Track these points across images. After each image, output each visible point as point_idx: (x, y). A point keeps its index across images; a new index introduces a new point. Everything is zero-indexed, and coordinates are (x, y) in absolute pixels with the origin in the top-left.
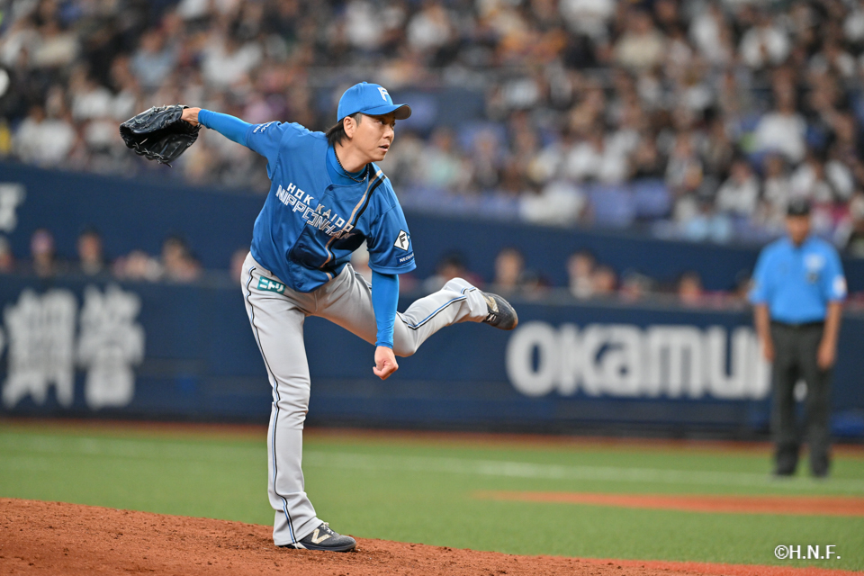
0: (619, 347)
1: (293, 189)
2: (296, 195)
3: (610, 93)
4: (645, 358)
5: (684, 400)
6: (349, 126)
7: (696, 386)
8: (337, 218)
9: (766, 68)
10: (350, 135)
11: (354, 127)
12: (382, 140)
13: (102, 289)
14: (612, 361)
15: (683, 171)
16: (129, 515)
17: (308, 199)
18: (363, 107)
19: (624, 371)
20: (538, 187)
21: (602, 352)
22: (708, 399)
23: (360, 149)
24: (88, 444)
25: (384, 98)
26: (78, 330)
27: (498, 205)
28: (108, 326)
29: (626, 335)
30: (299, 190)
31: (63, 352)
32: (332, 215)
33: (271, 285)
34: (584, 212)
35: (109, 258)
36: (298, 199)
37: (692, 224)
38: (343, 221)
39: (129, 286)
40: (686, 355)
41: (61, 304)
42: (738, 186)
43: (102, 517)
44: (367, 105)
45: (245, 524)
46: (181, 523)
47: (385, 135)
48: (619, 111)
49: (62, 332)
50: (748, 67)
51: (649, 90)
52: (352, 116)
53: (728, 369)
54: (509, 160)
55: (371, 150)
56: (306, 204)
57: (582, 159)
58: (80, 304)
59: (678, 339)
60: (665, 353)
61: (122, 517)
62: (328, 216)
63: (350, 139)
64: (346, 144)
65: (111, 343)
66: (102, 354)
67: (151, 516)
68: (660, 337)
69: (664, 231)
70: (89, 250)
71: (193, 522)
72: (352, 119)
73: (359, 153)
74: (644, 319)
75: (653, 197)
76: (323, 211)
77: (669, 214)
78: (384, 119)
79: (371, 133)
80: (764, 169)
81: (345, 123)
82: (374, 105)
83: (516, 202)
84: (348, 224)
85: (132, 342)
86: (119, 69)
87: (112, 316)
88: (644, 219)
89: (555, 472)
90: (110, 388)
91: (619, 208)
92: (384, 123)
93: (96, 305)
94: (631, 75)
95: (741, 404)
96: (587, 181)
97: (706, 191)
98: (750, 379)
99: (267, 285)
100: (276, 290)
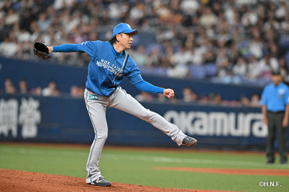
0: (200, 119)
1: (103, 61)
2: (104, 63)
3: (197, 35)
4: (209, 122)
5: (222, 137)
6: (118, 37)
7: (225, 132)
9: (250, 26)
10: (118, 40)
11: (120, 37)
12: (129, 41)
13: (27, 99)
14: (198, 124)
15: (222, 61)
16: (35, 174)
18: (123, 31)
19: (201, 127)
20: (173, 66)
21: (194, 121)
22: (230, 137)
23: (122, 45)
24: (22, 150)
25: (129, 28)
26: (19, 112)
27: (160, 72)
28: (29, 111)
29: (202, 115)
31: (14, 120)
33: (93, 97)
34: (188, 74)
35: (29, 89)
36: (105, 64)
37: (225, 79)
38: (120, 69)
39: (36, 98)
40: (222, 122)
41: (13, 104)
42: (240, 66)
43: (26, 175)
44: (124, 30)
45: (74, 177)
46: (52, 177)
47: (130, 40)
48: (200, 40)
49: (14, 113)
50: (243, 26)
51: (210, 33)
52: (119, 34)
53: (236, 126)
54: (163, 56)
55: (126, 45)
56: (108, 65)
57: (187, 56)
58: (20, 104)
59: (219, 116)
60: (215, 121)
61: (33, 175)
62: (115, 68)
63: (118, 41)
64: (117, 43)
65: (30, 117)
66: (27, 120)
67: (42, 175)
68: (214, 116)
69: (215, 80)
70: (23, 86)
71: (56, 176)
72: (119, 35)
73: (122, 46)
74: (208, 110)
75: (212, 69)
76: (114, 66)
77: (216, 75)
78: (130, 34)
79: (126, 39)
81: (117, 36)
82: (126, 30)
83: (165, 71)
84: (121, 70)
85: (37, 116)
86: (33, 25)
87: (30, 107)
88: (208, 76)
89: (178, 160)
90: (30, 132)
91: (200, 73)
92: (130, 36)
93: (25, 104)
94: (204, 28)
95: (241, 138)
96: (189, 64)
97: (229, 67)
98: (244, 130)
99: (92, 97)
100: (95, 98)
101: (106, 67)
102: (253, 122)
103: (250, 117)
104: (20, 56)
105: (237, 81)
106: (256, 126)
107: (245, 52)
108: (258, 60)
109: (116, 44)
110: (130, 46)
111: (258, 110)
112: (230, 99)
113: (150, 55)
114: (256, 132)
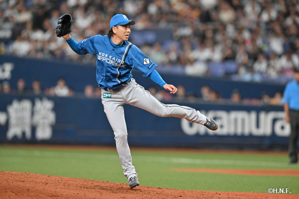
0: (220, 118)
1: (101, 54)
2: (102, 55)
3: (215, 31)
4: (229, 122)
5: (243, 137)
6: (114, 30)
7: (247, 132)
8: (118, 60)
9: (270, 22)
10: (115, 33)
11: (116, 30)
12: (126, 33)
13: (41, 99)
15: (242, 57)
16: (50, 177)
17: (106, 55)
18: (118, 22)
19: (222, 126)
22: (251, 136)
24: (37, 153)
25: (125, 19)
26: (33, 113)
27: (178, 70)
28: (43, 112)
29: (222, 114)
30: (103, 54)
31: (28, 121)
32: (116, 59)
33: (107, 95)
34: (207, 72)
35: (43, 88)
36: (103, 57)
37: (245, 76)
38: (120, 60)
39: (50, 98)
40: (243, 121)
41: (27, 104)
42: (260, 63)
43: (40, 178)
45: (90, 180)
46: (68, 180)
47: (127, 31)
48: (219, 37)
49: (27, 114)
52: (115, 26)
53: (258, 126)
54: (181, 54)
55: (123, 37)
56: (106, 57)
57: (206, 54)
58: (33, 104)
59: (240, 115)
60: (236, 120)
61: (47, 178)
62: (114, 59)
65: (44, 118)
66: (41, 121)
67: (57, 177)
68: (234, 115)
69: (235, 78)
70: (36, 86)
71: (72, 179)
72: (115, 27)
73: (119, 38)
74: (229, 109)
75: (231, 66)
76: (112, 58)
77: (236, 72)
78: (126, 26)
79: (122, 31)
80: (269, 56)
81: (113, 29)
82: (122, 21)
83: (184, 68)
84: (122, 61)
85: (51, 117)
86: (46, 23)
87: (44, 108)
88: (228, 74)
89: (198, 161)
90: (44, 133)
91: (220, 71)
93: (39, 105)
94: (224, 26)
95: (262, 138)
96: (208, 61)
97: (250, 65)
98: (265, 129)
99: (105, 95)
100: (108, 96)
101: (105, 60)
102: (275, 121)
103: (272, 115)
104: (33, 55)
105: (257, 78)
106: (278, 125)
107: (265, 49)
108: (280, 56)
109: (113, 36)
110: (127, 38)
111: (280, 108)
112: (251, 97)
113: (167, 53)
114: (278, 131)
